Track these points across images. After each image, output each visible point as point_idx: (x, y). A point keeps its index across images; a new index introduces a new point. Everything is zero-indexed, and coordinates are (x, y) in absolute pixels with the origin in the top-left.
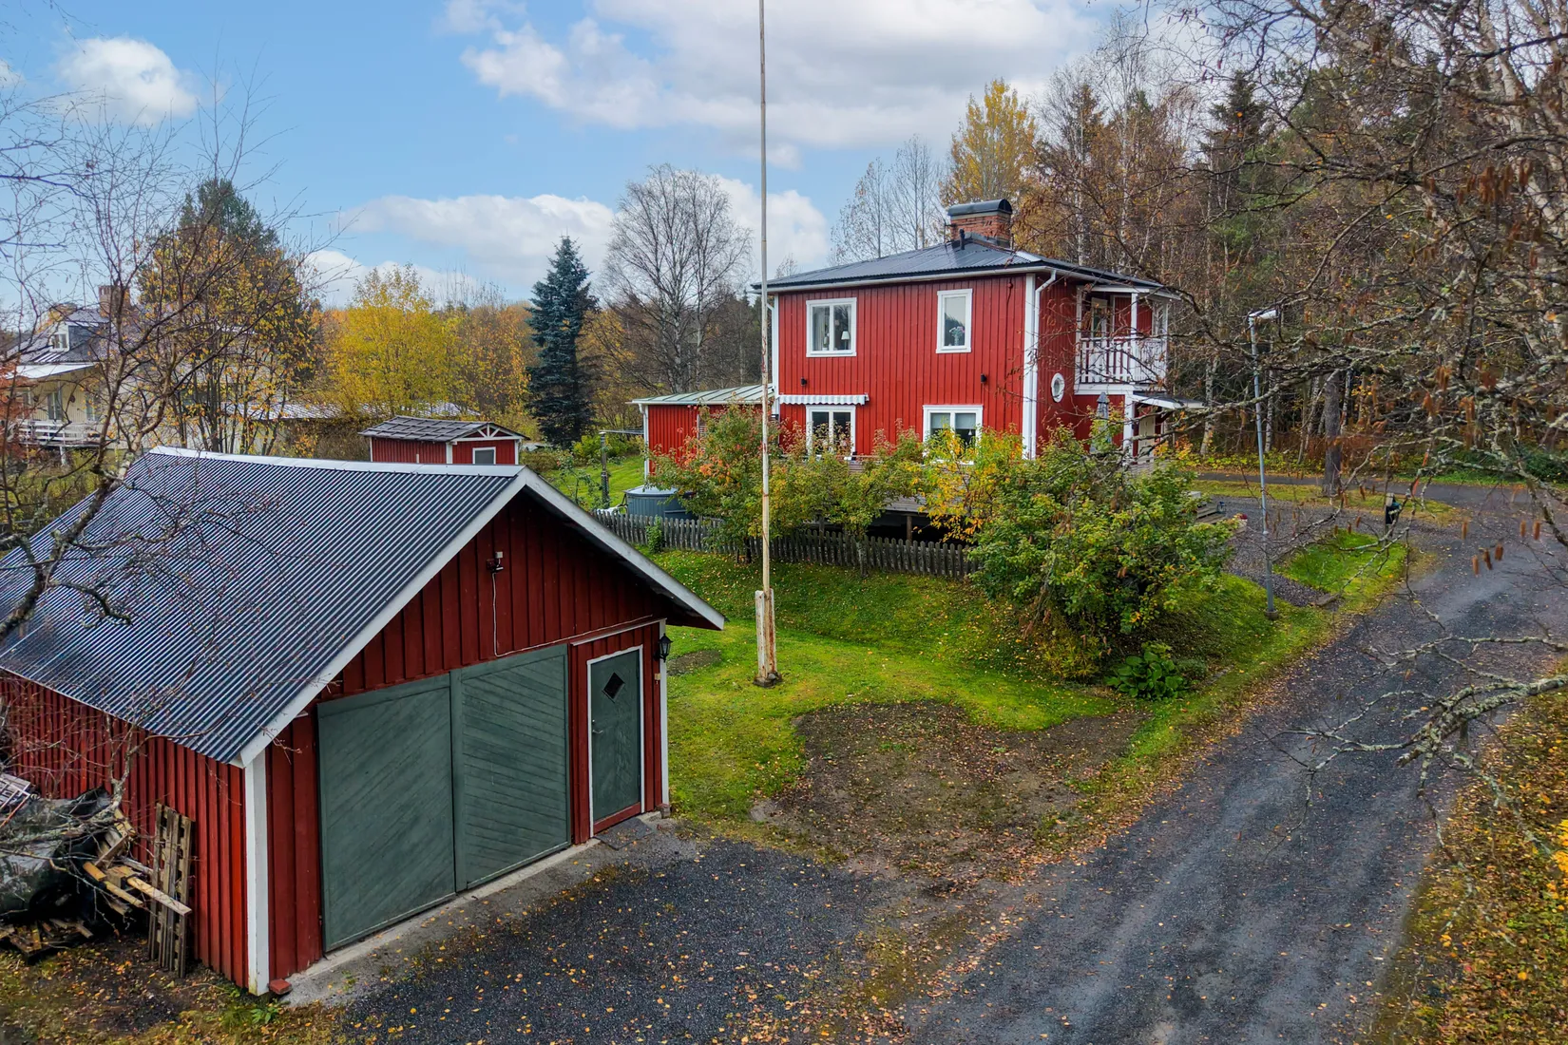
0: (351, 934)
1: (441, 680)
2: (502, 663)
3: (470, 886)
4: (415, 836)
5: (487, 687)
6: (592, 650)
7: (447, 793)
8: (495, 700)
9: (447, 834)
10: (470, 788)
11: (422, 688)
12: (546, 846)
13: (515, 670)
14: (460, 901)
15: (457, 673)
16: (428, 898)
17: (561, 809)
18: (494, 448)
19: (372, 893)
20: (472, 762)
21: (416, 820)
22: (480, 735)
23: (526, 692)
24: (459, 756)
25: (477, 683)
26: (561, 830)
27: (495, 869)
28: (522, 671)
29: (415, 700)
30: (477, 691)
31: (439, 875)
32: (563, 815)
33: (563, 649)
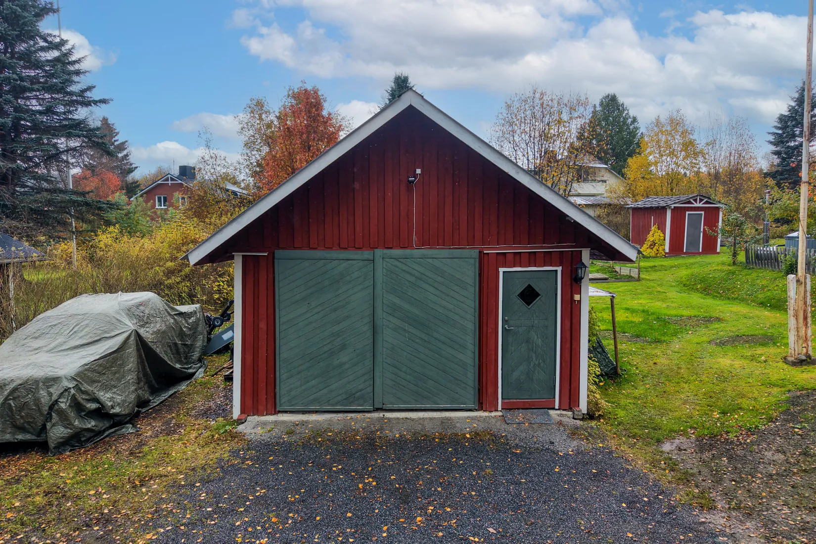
0: (292, 405)
1: (367, 254)
2: (417, 252)
3: (385, 407)
4: (344, 357)
5: (405, 267)
6: (503, 259)
7: (369, 334)
8: (412, 279)
9: (368, 363)
10: (388, 337)
11: (351, 257)
12: (452, 402)
13: (430, 260)
14: (376, 415)
15: (379, 252)
16: (350, 404)
17: (471, 377)
18: (703, 213)
19: (310, 384)
20: (391, 318)
21: (343, 347)
22: (397, 301)
23: (439, 279)
24: (379, 311)
25: (396, 263)
26: (470, 395)
27: (405, 403)
28: (436, 263)
29: (345, 264)
30: (397, 269)
31: (361, 390)
32: (471, 383)
33: (475, 253)
